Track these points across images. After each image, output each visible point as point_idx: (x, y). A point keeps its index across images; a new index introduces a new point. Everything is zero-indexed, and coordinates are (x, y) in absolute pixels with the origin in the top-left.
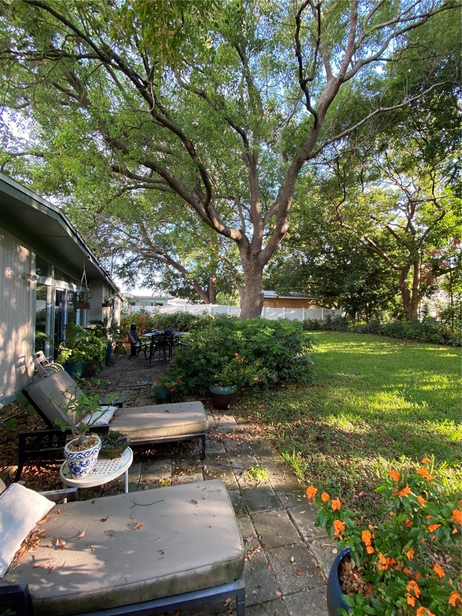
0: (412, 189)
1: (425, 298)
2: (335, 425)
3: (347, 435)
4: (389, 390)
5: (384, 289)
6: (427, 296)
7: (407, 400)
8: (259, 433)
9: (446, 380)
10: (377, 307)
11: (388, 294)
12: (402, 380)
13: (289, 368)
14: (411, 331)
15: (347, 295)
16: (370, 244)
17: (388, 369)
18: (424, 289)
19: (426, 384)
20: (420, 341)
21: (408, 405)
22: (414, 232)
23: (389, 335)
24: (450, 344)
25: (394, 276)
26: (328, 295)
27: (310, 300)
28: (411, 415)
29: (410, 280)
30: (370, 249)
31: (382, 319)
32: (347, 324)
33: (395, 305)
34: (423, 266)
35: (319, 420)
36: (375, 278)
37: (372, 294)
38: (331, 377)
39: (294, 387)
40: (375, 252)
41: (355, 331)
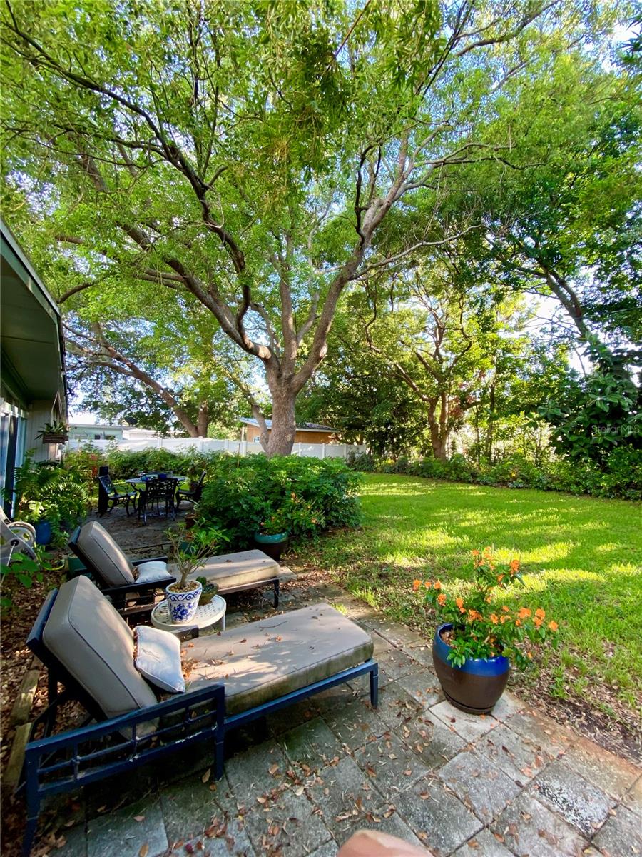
0: (439, 312)
1: (452, 433)
2: (393, 562)
3: (406, 569)
4: (432, 528)
5: (412, 422)
6: (455, 431)
7: (450, 535)
8: (321, 578)
9: (479, 516)
10: (405, 443)
11: (417, 429)
12: (442, 519)
13: (337, 511)
14: (441, 469)
15: (374, 429)
16: (399, 371)
17: (426, 509)
18: (452, 424)
19: (463, 521)
20: (449, 481)
21: (452, 540)
22: (441, 361)
23: (418, 475)
24: (478, 483)
25: (423, 407)
26: (352, 429)
27: (330, 434)
28: (456, 548)
29: (438, 412)
30: (397, 375)
31: (410, 457)
32: (373, 463)
33: (423, 441)
34: (451, 398)
35: (378, 560)
36: (403, 410)
37: (401, 427)
38: (375, 520)
39: (342, 531)
40: (403, 379)
41: (383, 471)
